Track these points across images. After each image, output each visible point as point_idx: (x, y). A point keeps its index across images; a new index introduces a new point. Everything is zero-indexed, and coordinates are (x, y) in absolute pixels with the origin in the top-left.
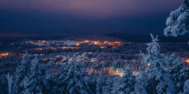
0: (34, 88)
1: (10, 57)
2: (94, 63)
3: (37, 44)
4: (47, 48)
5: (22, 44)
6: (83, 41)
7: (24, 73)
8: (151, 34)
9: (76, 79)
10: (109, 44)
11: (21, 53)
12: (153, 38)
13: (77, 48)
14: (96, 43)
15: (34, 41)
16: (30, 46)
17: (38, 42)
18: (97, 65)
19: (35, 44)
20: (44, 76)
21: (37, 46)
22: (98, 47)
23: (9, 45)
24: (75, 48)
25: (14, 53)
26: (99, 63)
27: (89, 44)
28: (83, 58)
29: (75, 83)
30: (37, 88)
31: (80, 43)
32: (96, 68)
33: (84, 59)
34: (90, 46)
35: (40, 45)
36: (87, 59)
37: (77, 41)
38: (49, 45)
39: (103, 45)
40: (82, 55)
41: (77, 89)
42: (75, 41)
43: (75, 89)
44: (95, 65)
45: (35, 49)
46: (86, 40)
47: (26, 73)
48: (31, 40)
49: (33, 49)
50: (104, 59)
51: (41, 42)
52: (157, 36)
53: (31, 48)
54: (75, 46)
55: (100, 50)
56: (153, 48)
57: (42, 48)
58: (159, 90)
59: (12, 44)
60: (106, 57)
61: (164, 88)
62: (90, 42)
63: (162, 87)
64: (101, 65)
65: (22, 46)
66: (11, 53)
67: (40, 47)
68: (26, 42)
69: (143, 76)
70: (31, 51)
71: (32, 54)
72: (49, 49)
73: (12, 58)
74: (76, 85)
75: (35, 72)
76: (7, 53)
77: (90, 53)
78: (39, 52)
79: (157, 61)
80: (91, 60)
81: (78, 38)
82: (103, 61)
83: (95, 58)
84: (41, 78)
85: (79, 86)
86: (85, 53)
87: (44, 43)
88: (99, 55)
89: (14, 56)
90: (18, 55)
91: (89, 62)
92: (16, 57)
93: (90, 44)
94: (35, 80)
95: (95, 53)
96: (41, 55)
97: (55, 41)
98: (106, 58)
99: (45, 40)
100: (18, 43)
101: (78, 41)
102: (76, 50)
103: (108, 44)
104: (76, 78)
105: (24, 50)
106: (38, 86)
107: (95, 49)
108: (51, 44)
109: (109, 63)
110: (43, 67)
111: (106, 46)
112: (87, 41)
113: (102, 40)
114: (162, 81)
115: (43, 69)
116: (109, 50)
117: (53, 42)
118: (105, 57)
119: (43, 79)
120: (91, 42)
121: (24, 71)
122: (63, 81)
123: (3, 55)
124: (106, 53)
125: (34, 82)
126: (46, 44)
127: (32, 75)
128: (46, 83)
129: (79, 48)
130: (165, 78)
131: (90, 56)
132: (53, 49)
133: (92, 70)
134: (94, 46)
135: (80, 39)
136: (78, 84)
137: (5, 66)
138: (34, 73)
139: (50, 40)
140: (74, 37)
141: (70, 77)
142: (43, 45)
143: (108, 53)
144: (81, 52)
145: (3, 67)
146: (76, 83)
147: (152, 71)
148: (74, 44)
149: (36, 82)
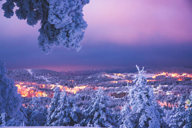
0: (61, 120)
1: (86, 90)
2: (168, 97)
3: (112, 77)
4: (122, 81)
5: (99, 77)
6: (160, 73)
7: (55, 106)
8: (136, 66)
9: (101, 112)
10: (188, 76)
11: (97, 86)
12: (139, 70)
13: (153, 80)
14: (173, 75)
15: (110, 74)
16: (106, 79)
17: (114, 75)
18: (171, 99)
19: (111, 77)
20: (71, 108)
21: (113, 79)
22: (175, 80)
23: (86, 79)
24: (150, 80)
25: (91, 86)
26: (174, 96)
27: (166, 76)
28: (157, 91)
29: (99, 116)
30: (64, 120)
31: (157, 75)
32: (170, 101)
33: (159, 92)
34: (166, 78)
35: (116, 78)
36: (162, 92)
37: (153, 74)
38: (124, 78)
39: (180, 78)
40: (157, 88)
41: (101, 122)
42: (151, 73)
43: (100, 122)
44: (169, 98)
45: (110, 82)
46: (162, 72)
47: (57, 105)
48: (107, 73)
49: (108, 82)
50: (180, 92)
51: (117, 75)
52: (143, 67)
53: (107, 81)
54: (151, 79)
55: (178, 83)
56: (139, 79)
57: (117, 81)
58: (141, 122)
59: (89, 77)
60: (183, 89)
61: (146, 121)
62: (167, 74)
63: (144, 120)
64: (176, 98)
65: (98, 79)
66: (88, 87)
67: (116, 80)
68: (102, 75)
69: (127, 109)
70: (107, 84)
71: (108, 87)
72: (125, 82)
73: (88, 91)
74: (100, 118)
75: (64, 105)
76: (84, 86)
77: (166, 86)
78: (115, 85)
79: (140, 93)
80: (166, 93)
81: (154, 71)
82: (179, 94)
83: (171, 91)
84: (69, 110)
85: (103, 119)
86: (160, 86)
87: (120, 76)
88: (175, 88)
89: (91, 89)
90: (94, 88)
91: (164, 95)
92: (92, 90)
93: (168, 76)
94: (63, 113)
95: (171, 86)
96: (116, 88)
97: (130, 74)
98: (183, 91)
99: (121, 73)
100: (95, 77)
101: (155, 74)
102: (152, 82)
103: (186, 76)
104: (101, 110)
105: (100, 83)
106: (65, 118)
107: (172, 81)
108: (127, 77)
109: (185, 97)
110: (70, 100)
111: (184, 78)
112: (164, 74)
113: (180, 72)
114: (144, 114)
115: (70, 101)
116: (187, 82)
117: (129, 75)
118: (181, 90)
119: (71, 111)
120: (169, 74)
121: (55, 104)
122: (90, 113)
123: (80, 88)
124: (183, 86)
125: (62, 114)
126: (122, 77)
127: (60, 108)
128: (73, 115)
129: (156, 80)
130: (147, 111)
131: (165, 89)
132: (128, 82)
133: (165, 103)
134: (171, 78)
135: (156, 71)
136: (102, 117)
137: (81, 99)
138: (62, 105)
139: (126, 73)
140: (151, 70)
141: (95, 110)
142: (119, 78)
143: (185, 86)
144: (157, 84)
145: (79, 99)
146: (101, 116)
147: (135, 103)
148: (150, 77)
149: (63, 114)
